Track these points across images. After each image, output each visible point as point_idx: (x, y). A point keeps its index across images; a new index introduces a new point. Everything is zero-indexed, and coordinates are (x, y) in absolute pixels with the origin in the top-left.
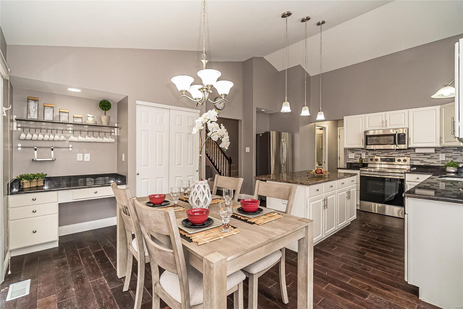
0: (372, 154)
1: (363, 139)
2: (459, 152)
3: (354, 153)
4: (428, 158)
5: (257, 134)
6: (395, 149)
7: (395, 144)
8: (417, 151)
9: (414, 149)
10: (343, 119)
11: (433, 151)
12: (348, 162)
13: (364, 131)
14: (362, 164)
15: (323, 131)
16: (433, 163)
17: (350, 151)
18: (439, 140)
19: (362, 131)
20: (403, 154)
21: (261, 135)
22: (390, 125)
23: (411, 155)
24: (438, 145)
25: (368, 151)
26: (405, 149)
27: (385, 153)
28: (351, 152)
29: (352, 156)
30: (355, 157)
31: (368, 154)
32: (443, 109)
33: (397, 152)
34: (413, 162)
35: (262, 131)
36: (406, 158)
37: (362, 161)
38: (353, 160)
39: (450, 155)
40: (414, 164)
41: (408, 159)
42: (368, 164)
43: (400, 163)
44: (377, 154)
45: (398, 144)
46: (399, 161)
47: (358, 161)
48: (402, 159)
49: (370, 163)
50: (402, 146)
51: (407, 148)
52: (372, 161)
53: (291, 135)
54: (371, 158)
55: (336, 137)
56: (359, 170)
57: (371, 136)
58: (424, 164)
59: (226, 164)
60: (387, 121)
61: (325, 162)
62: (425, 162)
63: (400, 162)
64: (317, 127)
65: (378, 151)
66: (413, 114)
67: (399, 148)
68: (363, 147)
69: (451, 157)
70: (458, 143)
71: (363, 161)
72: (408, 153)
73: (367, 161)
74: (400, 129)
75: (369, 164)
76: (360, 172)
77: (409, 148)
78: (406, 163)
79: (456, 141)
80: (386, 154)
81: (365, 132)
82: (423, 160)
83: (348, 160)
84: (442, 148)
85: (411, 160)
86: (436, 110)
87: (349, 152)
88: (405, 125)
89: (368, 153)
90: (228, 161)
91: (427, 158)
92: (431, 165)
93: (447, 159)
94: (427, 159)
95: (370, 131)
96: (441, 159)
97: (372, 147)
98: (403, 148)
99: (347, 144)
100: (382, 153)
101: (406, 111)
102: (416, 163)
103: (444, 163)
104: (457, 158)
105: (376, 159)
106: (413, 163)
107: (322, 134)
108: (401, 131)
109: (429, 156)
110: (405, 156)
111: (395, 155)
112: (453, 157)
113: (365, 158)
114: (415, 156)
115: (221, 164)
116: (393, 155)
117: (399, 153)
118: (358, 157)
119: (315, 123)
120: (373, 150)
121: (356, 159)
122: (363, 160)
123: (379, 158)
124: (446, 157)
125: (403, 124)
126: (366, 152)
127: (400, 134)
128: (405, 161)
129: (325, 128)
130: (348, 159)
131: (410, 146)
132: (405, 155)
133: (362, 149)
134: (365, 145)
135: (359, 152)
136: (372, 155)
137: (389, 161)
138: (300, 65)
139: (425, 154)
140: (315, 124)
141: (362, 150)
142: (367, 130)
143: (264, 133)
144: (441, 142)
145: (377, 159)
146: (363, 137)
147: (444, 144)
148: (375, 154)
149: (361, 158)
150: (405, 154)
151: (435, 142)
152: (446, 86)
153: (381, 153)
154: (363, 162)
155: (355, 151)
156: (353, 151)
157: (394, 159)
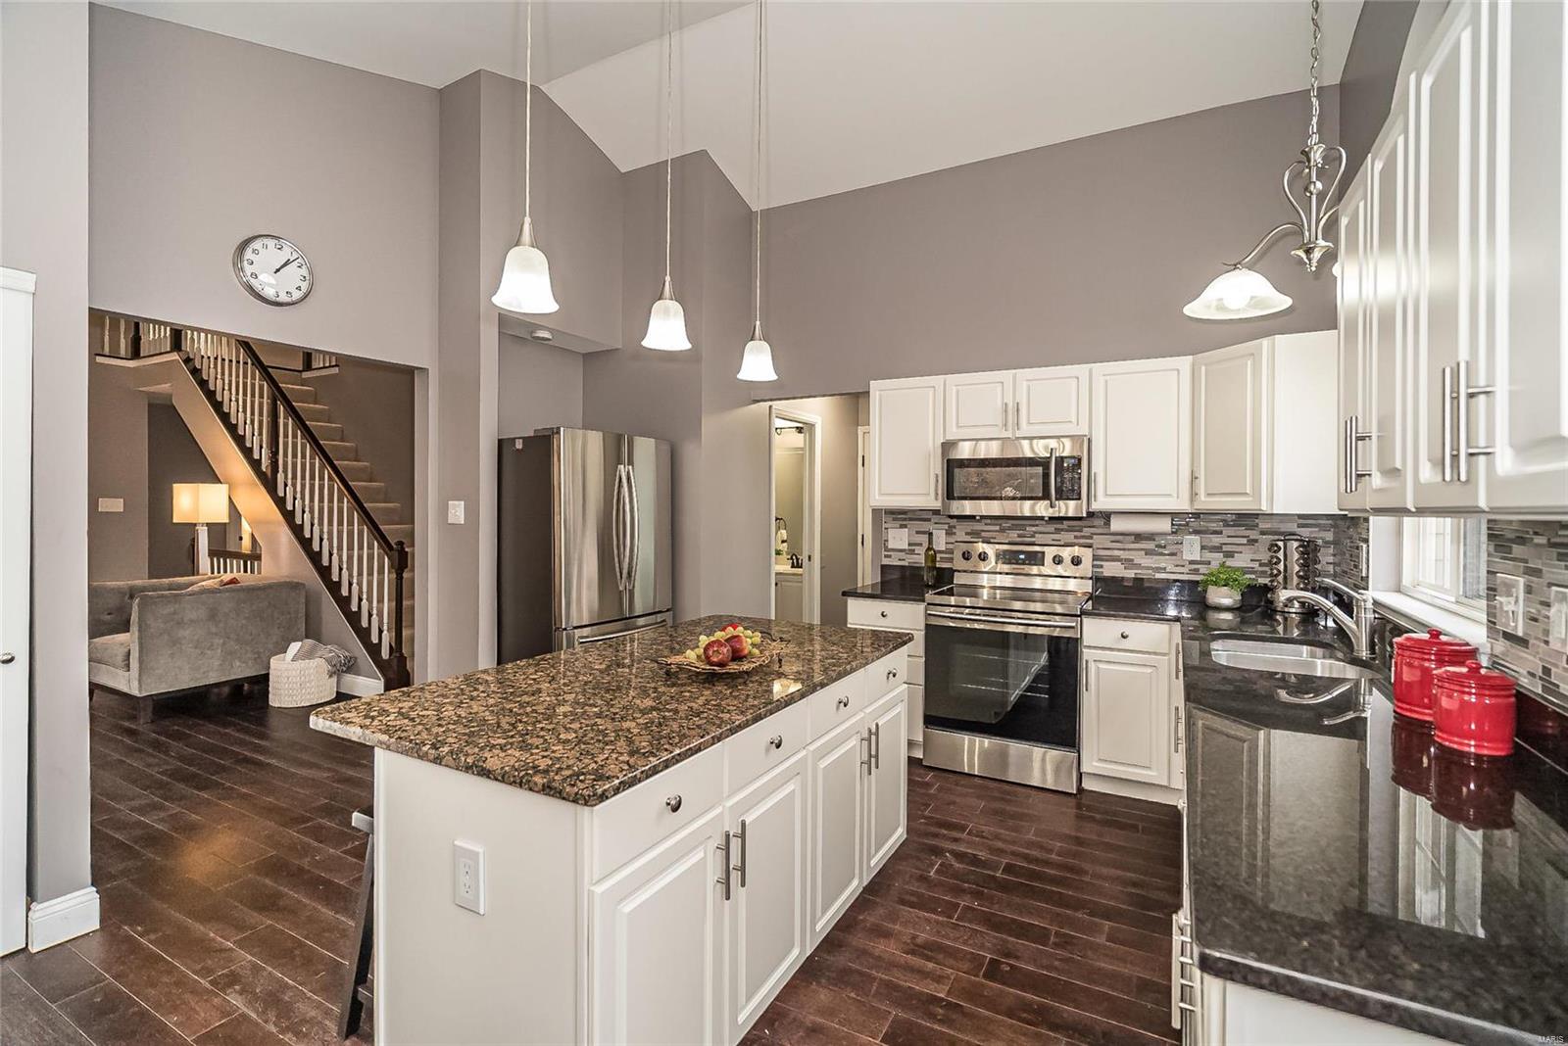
0: (967, 534)
1: (937, 476)
2: (1242, 531)
3: (905, 526)
4: (1148, 552)
5: (500, 442)
6: (1047, 519)
7: (1046, 496)
8: (1117, 525)
9: (1107, 516)
10: (869, 392)
11: (1164, 525)
12: (886, 561)
13: (943, 443)
14: (935, 573)
15: (805, 441)
16: (1162, 570)
17: (894, 520)
18: (1188, 486)
19: (933, 443)
20: (1069, 537)
21: (519, 445)
22: (1029, 423)
23: (1097, 541)
24: (1184, 505)
25: (955, 520)
26: (1080, 519)
27: (1010, 529)
28: (898, 524)
29: (899, 538)
30: (909, 545)
31: (955, 534)
32: (1203, 368)
33: (1051, 528)
34: (1102, 566)
35: (524, 428)
36: (1076, 551)
37: (934, 560)
38: (902, 555)
39: (1216, 540)
40: (1105, 574)
41: (1086, 555)
42: (956, 571)
43: (1060, 570)
44: (983, 534)
45: (1057, 499)
46: (1058, 560)
47: (919, 559)
48: (1067, 553)
49: (960, 569)
50: (1068, 508)
51: (1085, 515)
52: (967, 559)
53: (666, 447)
54: (964, 547)
55: (851, 460)
56: (924, 601)
57: (963, 463)
58: (1136, 574)
59: (381, 571)
60: (1020, 407)
61: (810, 557)
62: (1138, 566)
63: (1059, 566)
64: (778, 423)
65: (989, 521)
66: (1106, 381)
67: (1061, 515)
68: (937, 505)
69: (1217, 549)
70: (1251, 499)
71: (938, 559)
72: (1087, 531)
73: (951, 560)
74: (1062, 439)
75: (959, 571)
76: (926, 610)
77: (1091, 515)
78: (1080, 570)
79: (1246, 494)
80: (1014, 535)
81: (948, 446)
82: (1132, 560)
83: (886, 556)
84: (1197, 515)
85: (1095, 558)
86: (1178, 370)
87: (891, 525)
88: (1078, 424)
89: (955, 527)
90: (389, 558)
91: (1143, 552)
92: (1158, 576)
93: (1208, 556)
94: (1146, 554)
95: (961, 443)
96: (1187, 556)
97: (968, 507)
98: (1071, 514)
99: (881, 494)
100: (1002, 530)
101: (1081, 370)
102: (1111, 570)
103: (1196, 572)
104: (1237, 552)
105: (980, 555)
106: (1100, 570)
107: (802, 449)
108: (1067, 449)
109: (1151, 545)
110: (1076, 541)
111: (1043, 537)
112: (1225, 548)
113: (944, 549)
114: (1104, 541)
115: (360, 574)
116: (1039, 539)
117: (1058, 531)
118: (921, 545)
119: (770, 403)
120: (972, 518)
121: (912, 552)
122: (938, 556)
123: (990, 550)
124: (1203, 548)
125: (1074, 420)
126: (946, 527)
127: (1062, 458)
128: (1076, 561)
129: (811, 426)
130: (887, 549)
131: (1095, 506)
132: (1076, 537)
133: (933, 514)
134: (943, 500)
135: (925, 526)
136: (968, 538)
137: (1024, 564)
138: (704, 153)
139: (1139, 537)
140: (770, 407)
141: (935, 518)
142: (950, 437)
143: (532, 434)
144: (1193, 495)
145: (985, 553)
146: (937, 467)
147: (1205, 503)
148: (976, 534)
149: (929, 549)
150: (1076, 533)
151: (1176, 495)
152: (1235, 267)
153: (998, 528)
154: (938, 565)
155: (911, 519)
156: (905, 519)
157: (1040, 555)
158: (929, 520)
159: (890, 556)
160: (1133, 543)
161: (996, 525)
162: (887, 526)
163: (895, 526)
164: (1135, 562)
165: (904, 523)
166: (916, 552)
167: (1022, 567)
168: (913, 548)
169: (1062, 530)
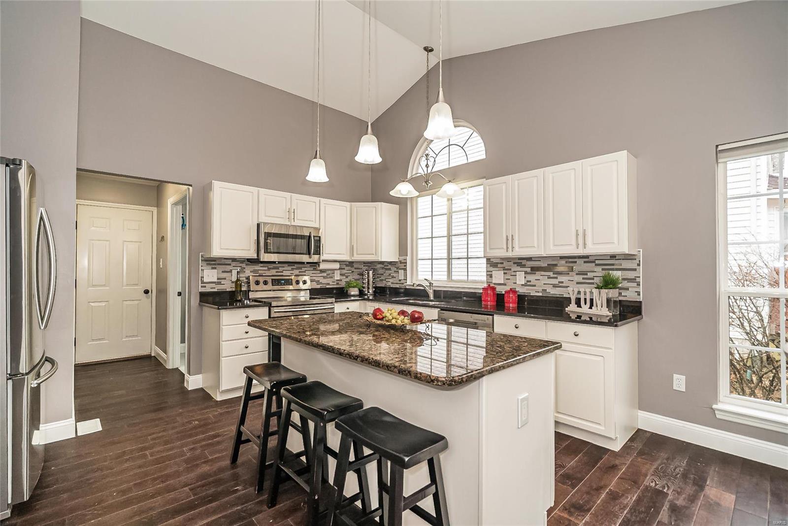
0: (252, 272)
1: (255, 240)
2: (350, 268)
3: (215, 268)
4: (324, 277)
7: (308, 253)
8: (322, 266)
11: (338, 266)
12: (203, 290)
16: (328, 284)
17: (207, 264)
19: (252, 223)
22: (297, 219)
27: (273, 269)
28: (210, 267)
29: (210, 275)
30: (218, 279)
31: (243, 272)
32: (355, 208)
36: (304, 278)
38: (213, 285)
39: (344, 271)
41: (308, 279)
42: (251, 291)
44: (259, 272)
45: (313, 255)
46: (298, 282)
48: (301, 279)
49: (254, 290)
50: (315, 258)
52: (257, 284)
54: (256, 279)
56: (268, 306)
60: (295, 211)
63: (298, 285)
65: (262, 265)
66: (325, 207)
67: (312, 261)
68: (254, 256)
69: (344, 275)
76: (271, 310)
78: (306, 286)
80: (274, 272)
83: (202, 287)
87: (205, 268)
88: (315, 222)
89: (243, 269)
92: (328, 287)
93: (340, 278)
96: (336, 278)
97: (273, 257)
98: (315, 261)
99: (221, 249)
100: (269, 269)
103: (338, 284)
104: (349, 276)
105: (264, 282)
109: (325, 274)
111: (287, 272)
112: (346, 275)
116: (285, 273)
117: (292, 269)
118: (225, 279)
120: (274, 262)
121: (219, 283)
123: (268, 279)
124: (341, 275)
126: (240, 268)
127: (314, 237)
128: (305, 282)
130: (203, 282)
131: (323, 258)
133: (232, 261)
135: (228, 268)
136: (253, 274)
137: (284, 285)
141: (234, 264)
142: (261, 221)
144: (352, 255)
145: (266, 281)
146: (255, 236)
148: (256, 272)
151: (346, 254)
153: (266, 268)
155: (219, 264)
156: (215, 264)
157: (290, 280)
158: (230, 265)
159: (205, 287)
160: (319, 273)
161: (266, 267)
162: (203, 268)
163: (208, 268)
164: (320, 282)
165: (215, 266)
166: (222, 283)
167: (284, 286)
168: (220, 281)
169: (294, 269)
